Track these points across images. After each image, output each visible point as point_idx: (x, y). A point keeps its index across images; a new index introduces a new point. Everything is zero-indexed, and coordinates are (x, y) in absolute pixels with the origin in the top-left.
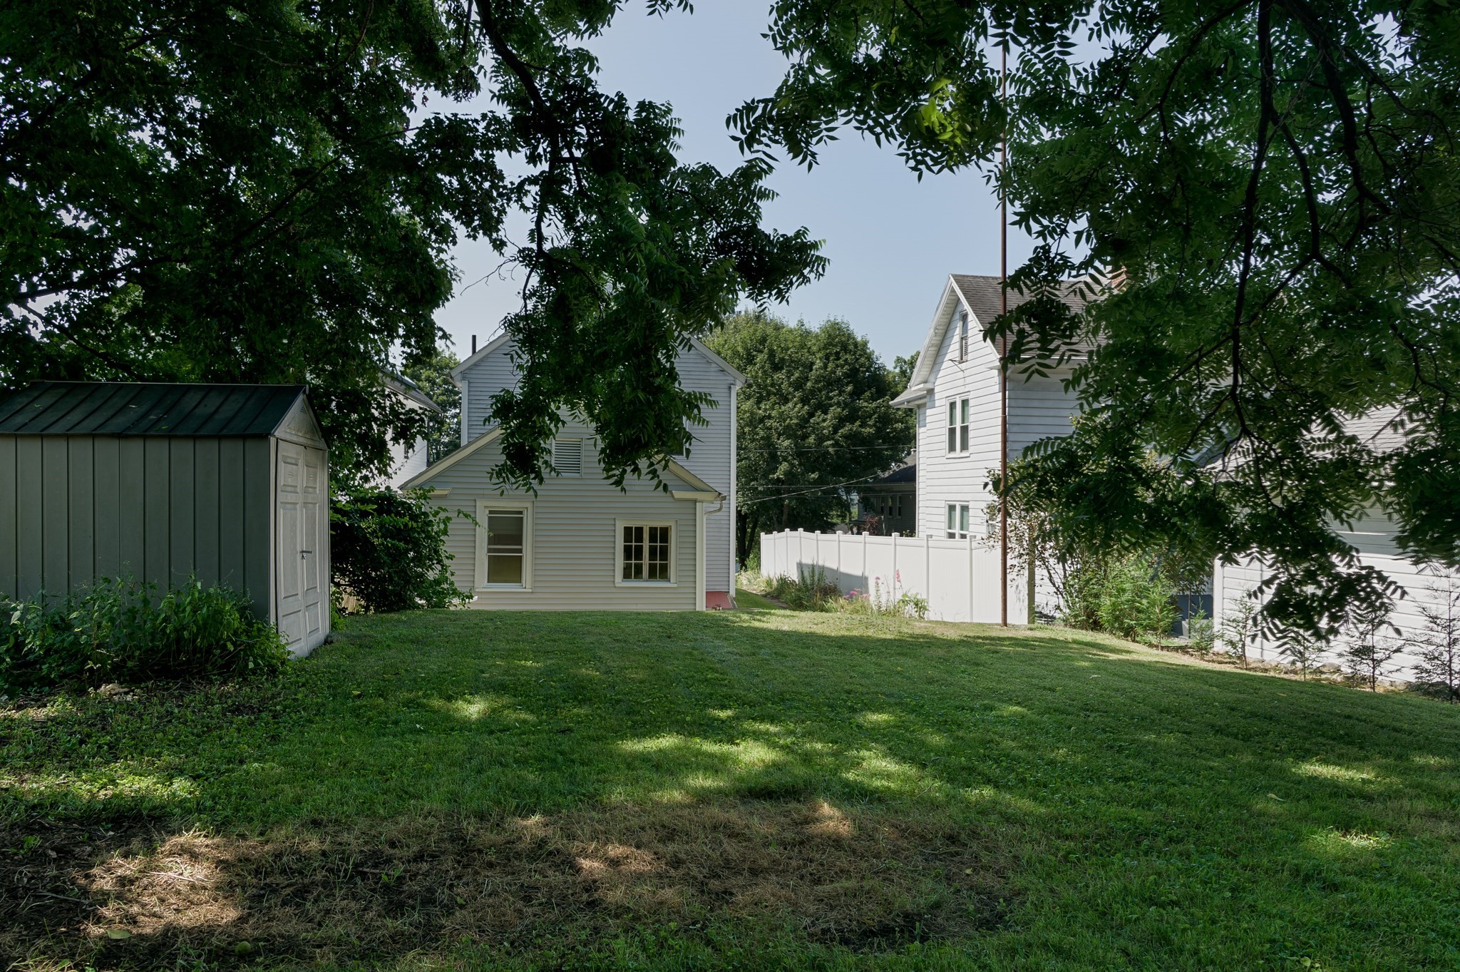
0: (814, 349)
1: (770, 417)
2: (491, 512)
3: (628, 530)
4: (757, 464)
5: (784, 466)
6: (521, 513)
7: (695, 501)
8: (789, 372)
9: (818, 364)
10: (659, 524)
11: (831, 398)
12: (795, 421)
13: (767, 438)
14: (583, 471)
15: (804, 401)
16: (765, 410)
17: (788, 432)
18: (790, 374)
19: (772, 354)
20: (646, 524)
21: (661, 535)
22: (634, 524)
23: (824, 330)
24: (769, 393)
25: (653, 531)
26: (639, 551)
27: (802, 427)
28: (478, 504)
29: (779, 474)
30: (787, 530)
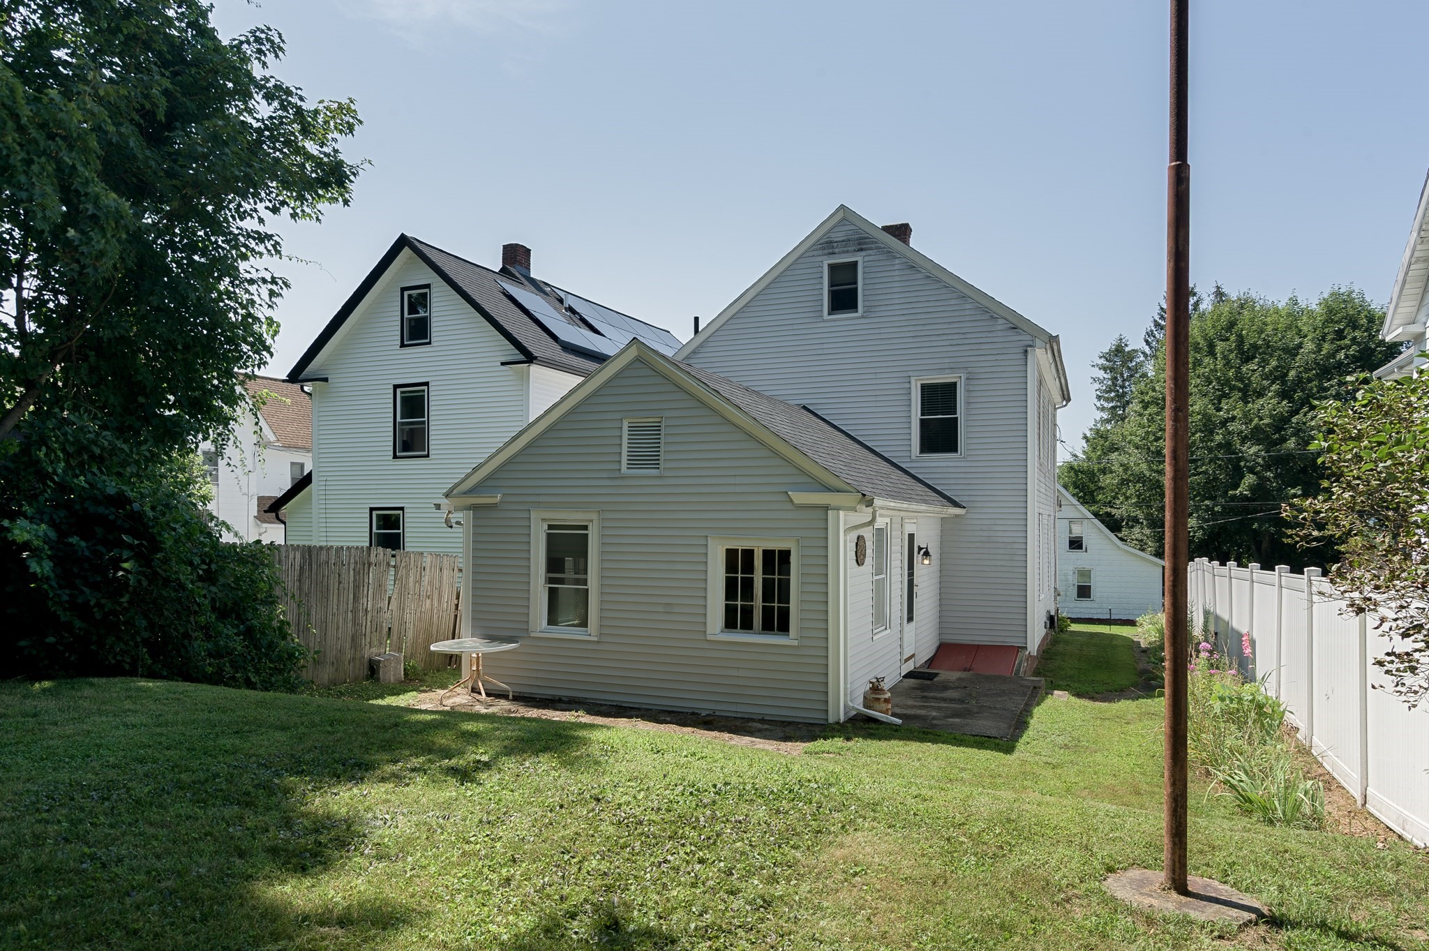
0: (1305, 329)
1: (1234, 418)
2: (550, 527)
3: (731, 554)
4: (1216, 479)
5: (1249, 479)
6: (585, 528)
7: (826, 508)
8: (1263, 360)
9: (1309, 346)
10: (776, 545)
11: (1327, 389)
12: (1267, 421)
13: (1227, 446)
14: (662, 466)
15: (1284, 395)
16: (1228, 411)
17: (1257, 435)
18: (1264, 362)
19: (1241, 339)
20: (758, 546)
21: (778, 561)
22: (740, 545)
23: (1324, 303)
24: (1232, 388)
25: (768, 555)
26: (748, 584)
27: (1278, 429)
28: (533, 515)
29: (1243, 489)
30: (1255, 566)
